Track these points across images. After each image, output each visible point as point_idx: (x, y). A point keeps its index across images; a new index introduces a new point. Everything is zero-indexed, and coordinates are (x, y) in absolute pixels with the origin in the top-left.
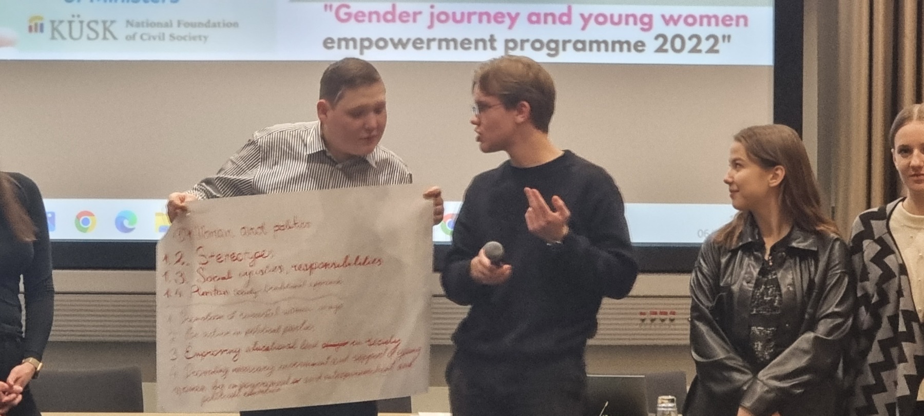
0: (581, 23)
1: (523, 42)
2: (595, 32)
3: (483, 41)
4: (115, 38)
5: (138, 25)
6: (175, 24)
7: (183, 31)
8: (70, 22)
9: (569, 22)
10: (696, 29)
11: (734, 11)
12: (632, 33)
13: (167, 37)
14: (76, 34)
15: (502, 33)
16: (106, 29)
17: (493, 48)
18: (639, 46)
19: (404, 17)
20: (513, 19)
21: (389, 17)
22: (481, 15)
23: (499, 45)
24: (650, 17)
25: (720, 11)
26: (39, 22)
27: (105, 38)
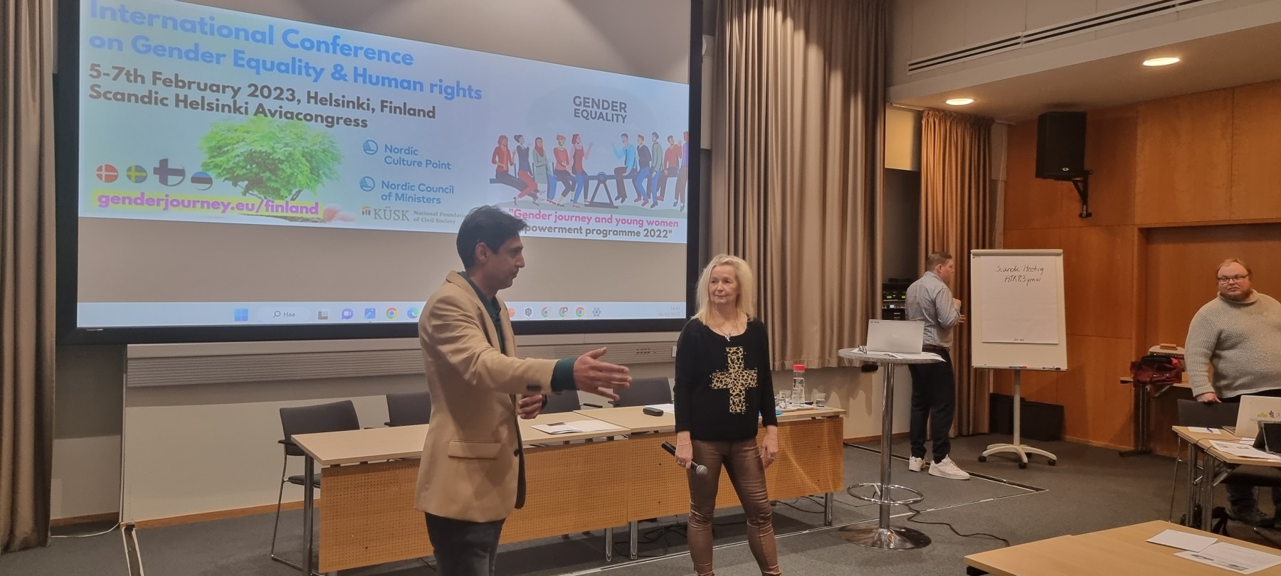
0: (616, 223)
1: (593, 230)
2: (621, 227)
3: (577, 229)
4: (408, 220)
5: (420, 214)
6: (439, 214)
7: (443, 218)
9: (611, 222)
10: (659, 227)
11: (673, 220)
12: (635, 228)
13: (435, 220)
14: (388, 217)
15: (585, 226)
16: (403, 215)
17: (581, 233)
18: (638, 234)
19: (544, 217)
20: (589, 220)
21: (538, 216)
22: (576, 217)
23: (584, 231)
24: (642, 221)
25: (669, 220)
26: (368, 209)
27: (403, 219)
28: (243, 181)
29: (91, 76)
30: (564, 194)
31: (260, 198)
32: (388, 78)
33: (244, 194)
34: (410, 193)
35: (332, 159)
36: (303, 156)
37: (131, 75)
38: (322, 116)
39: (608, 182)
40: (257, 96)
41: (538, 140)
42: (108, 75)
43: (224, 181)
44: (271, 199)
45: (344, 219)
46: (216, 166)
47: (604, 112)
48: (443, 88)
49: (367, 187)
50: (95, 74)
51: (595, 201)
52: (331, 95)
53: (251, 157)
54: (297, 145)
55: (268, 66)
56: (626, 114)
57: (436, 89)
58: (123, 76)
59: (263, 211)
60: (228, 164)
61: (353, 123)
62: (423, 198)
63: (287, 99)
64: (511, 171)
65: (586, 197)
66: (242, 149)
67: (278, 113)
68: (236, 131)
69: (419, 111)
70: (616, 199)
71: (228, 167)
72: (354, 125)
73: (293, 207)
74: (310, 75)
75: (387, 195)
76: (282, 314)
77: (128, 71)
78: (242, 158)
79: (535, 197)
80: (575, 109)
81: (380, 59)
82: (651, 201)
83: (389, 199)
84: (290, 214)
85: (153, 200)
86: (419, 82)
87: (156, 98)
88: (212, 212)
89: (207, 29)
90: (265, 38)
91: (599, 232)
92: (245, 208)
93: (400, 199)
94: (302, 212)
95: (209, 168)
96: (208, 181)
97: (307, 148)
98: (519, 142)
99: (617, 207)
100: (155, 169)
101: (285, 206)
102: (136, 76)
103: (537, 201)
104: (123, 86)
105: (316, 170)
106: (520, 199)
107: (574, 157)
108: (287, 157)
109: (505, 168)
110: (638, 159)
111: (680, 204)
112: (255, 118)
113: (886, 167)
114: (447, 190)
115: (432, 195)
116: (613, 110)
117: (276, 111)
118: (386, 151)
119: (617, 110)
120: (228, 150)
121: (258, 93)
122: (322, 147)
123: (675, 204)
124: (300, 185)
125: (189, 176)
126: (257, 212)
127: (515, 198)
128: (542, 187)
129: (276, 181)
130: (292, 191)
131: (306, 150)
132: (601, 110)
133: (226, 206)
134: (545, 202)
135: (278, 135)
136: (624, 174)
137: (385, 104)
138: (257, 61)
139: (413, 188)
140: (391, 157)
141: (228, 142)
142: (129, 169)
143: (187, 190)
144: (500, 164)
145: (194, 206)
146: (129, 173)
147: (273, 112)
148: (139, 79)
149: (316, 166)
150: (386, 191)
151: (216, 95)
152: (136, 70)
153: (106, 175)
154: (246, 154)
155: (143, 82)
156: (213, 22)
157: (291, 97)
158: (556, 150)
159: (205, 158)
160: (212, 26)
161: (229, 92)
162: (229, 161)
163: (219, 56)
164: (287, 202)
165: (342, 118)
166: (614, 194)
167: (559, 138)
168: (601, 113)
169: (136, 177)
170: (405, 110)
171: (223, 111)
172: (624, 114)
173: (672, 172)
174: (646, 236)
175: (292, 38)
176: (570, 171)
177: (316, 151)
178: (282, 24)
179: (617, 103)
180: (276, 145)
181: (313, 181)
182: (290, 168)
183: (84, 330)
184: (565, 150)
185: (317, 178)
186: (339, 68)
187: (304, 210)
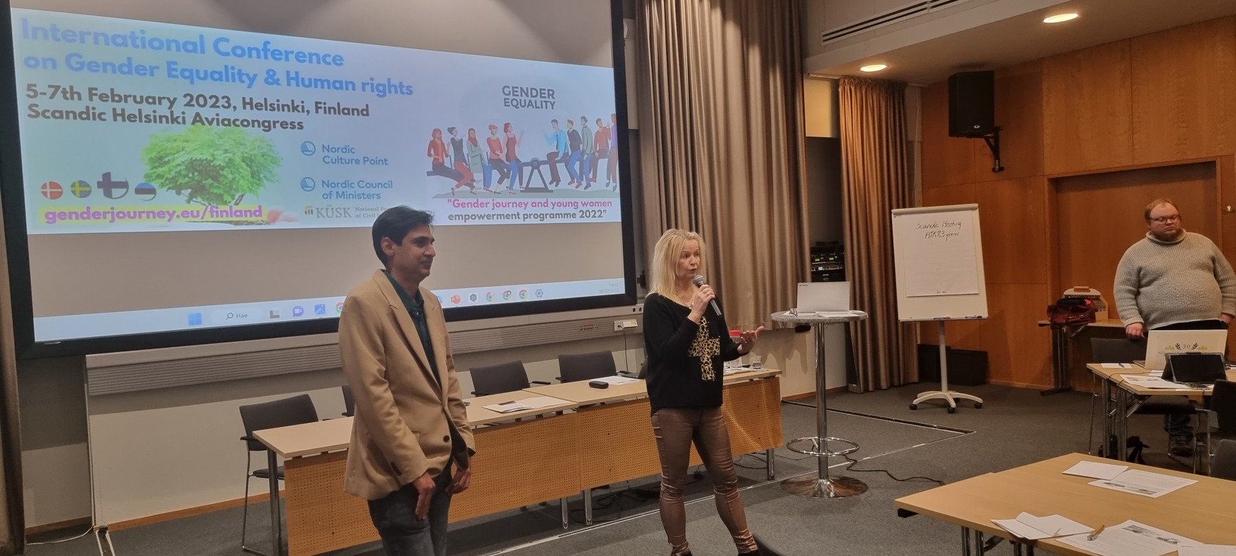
0: (552, 206)
1: (530, 215)
2: (557, 210)
3: (515, 215)
4: (350, 216)
5: (361, 210)
8: (327, 209)
9: (547, 206)
10: (593, 208)
11: (607, 200)
12: (571, 210)
14: (330, 214)
15: (522, 211)
16: (345, 212)
17: (519, 218)
18: (574, 215)
19: (482, 205)
20: (526, 205)
21: (476, 205)
22: (513, 203)
23: (521, 216)
24: (577, 203)
25: (602, 200)
26: (310, 209)
27: (345, 216)
28: (186, 189)
29: (28, 96)
30: (500, 182)
31: (205, 205)
32: (320, 80)
33: (188, 202)
34: (350, 191)
35: (271, 162)
36: (243, 161)
37: (68, 92)
38: (258, 121)
39: (541, 167)
40: (193, 105)
41: (472, 131)
42: (45, 94)
43: (167, 191)
44: (215, 205)
45: (289, 220)
46: (159, 176)
47: (533, 100)
48: (375, 86)
49: (308, 187)
50: (32, 94)
51: (530, 186)
52: (266, 100)
53: (193, 165)
54: (236, 151)
55: (202, 75)
56: (554, 100)
57: (368, 88)
58: (59, 94)
59: (208, 217)
60: (169, 174)
61: (289, 126)
62: (363, 194)
63: (223, 106)
64: (447, 163)
65: (521, 183)
66: (182, 158)
67: (215, 121)
68: (175, 140)
69: (353, 110)
70: (550, 184)
71: (170, 177)
72: (291, 128)
73: (237, 211)
74: (243, 82)
75: (328, 193)
76: (235, 316)
77: (64, 89)
78: (183, 167)
79: (472, 187)
80: (505, 99)
81: (311, 61)
82: (584, 183)
83: (330, 198)
84: (234, 219)
85: (99, 214)
86: (351, 82)
87: (94, 114)
88: (158, 221)
89: (139, 42)
90: (196, 47)
91: (536, 216)
92: (190, 215)
93: (341, 197)
94: (246, 216)
95: (151, 179)
96: (152, 191)
97: (246, 153)
98: (452, 134)
99: (552, 191)
100: (98, 182)
101: (229, 211)
102: (72, 93)
103: (474, 190)
104: (59, 103)
105: (257, 174)
106: (457, 190)
107: (507, 146)
108: (228, 163)
109: (441, 161)
110: (568, 143)
111: (612, 184)
112: (193, 126)
113: (807, 135)
114: (386, 185)
115: (371, 191)
116: (541, 97)
117: (213, 119)
118: (323, 151)
119: (545, 97)
120: (169, 160)
121: (194, 102)
122: (261, 151)
123: (608, 185)
124: (243, 189)
125: (132, 187)
126: (202, 218)
127: (452, 189)
128: (478, 176)
129: (218, 187)
130: (234, 195)
131: (246, 155)
132: (530, 98)
133: (171, 215)
134: (482, 190)
135: (217, 142)
136: (557, 159)
137: (319, 105)
138: (191, 71)
139: (352, 185)
140: (329, 157)
141: (168, 152)
142: (73, 185)
143: (130, 202)
144: (436, 157)
145: (140, 217)
146: (73, 189)
147: (210, 120)
148: (76, 96)
149: (257, 170)
150: (327, 190)
151: (153, 107)
152: (71, 88)
153: (51, 192)
154: (187, 162)
155: (80, 98)
156: (143, 36)
157: (226, 105)
158: (489, 139)
159: (147, 169)
160: (143, 39)
161: (166, 103)
162: (170, 170)
163: (152, 69)
164: (231, 207)
165: (278, 122)
166: (548, 178)
167: (491, 127)
168: (530, 101)
169: (81, 192)
170: (339, 110)
171: (161, 122)
172: (552, 101)
173: (603, 154)
174: (582, 217)
175: (223, 47)
176: (504, 159)
177: (255, 156)
178: (212, 33)
179: (545, 90)
180: (216, 153)
181: (255, 185)
182: (232, 173)
183: (41, 344)
184: (498, 139)
185: (258, 182)
186: (271, 73)
187: (248, 213)
